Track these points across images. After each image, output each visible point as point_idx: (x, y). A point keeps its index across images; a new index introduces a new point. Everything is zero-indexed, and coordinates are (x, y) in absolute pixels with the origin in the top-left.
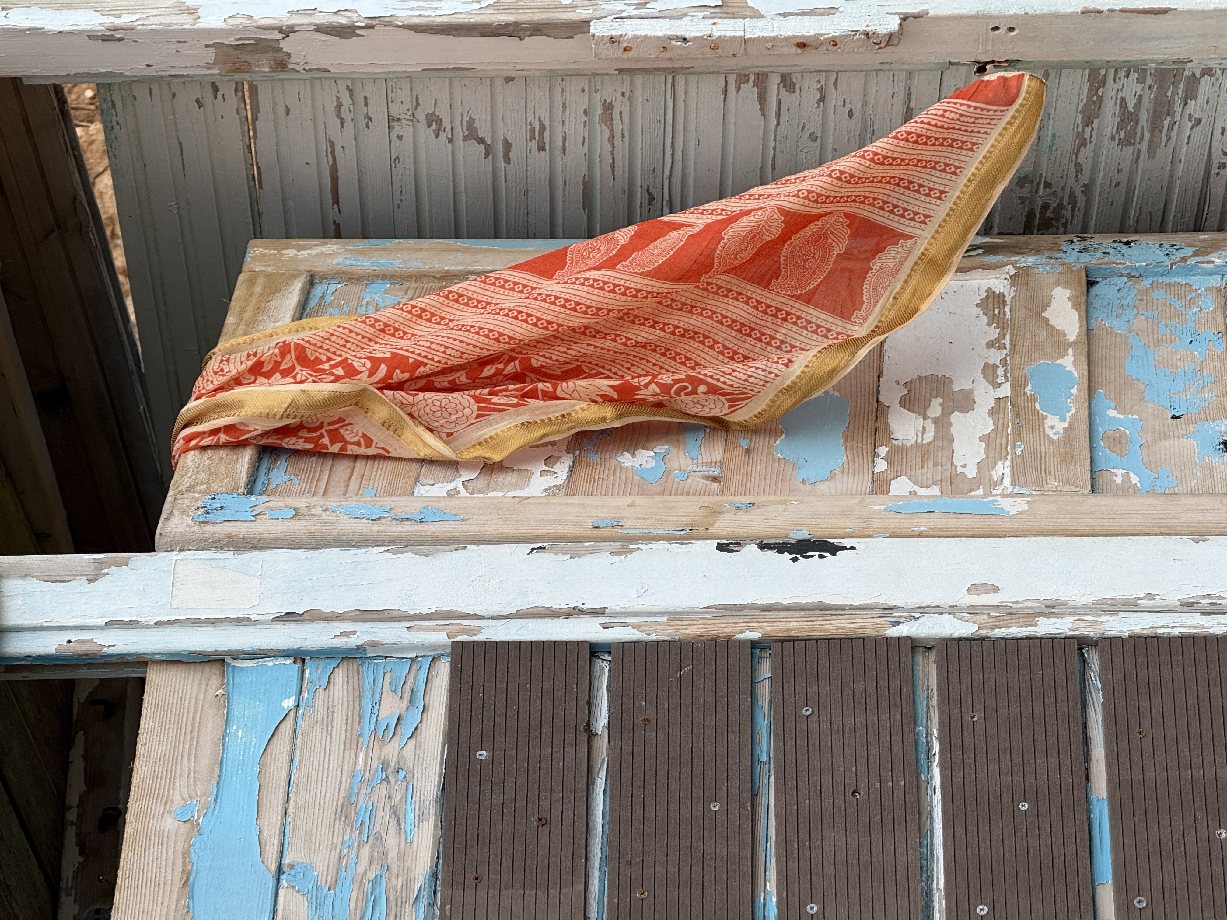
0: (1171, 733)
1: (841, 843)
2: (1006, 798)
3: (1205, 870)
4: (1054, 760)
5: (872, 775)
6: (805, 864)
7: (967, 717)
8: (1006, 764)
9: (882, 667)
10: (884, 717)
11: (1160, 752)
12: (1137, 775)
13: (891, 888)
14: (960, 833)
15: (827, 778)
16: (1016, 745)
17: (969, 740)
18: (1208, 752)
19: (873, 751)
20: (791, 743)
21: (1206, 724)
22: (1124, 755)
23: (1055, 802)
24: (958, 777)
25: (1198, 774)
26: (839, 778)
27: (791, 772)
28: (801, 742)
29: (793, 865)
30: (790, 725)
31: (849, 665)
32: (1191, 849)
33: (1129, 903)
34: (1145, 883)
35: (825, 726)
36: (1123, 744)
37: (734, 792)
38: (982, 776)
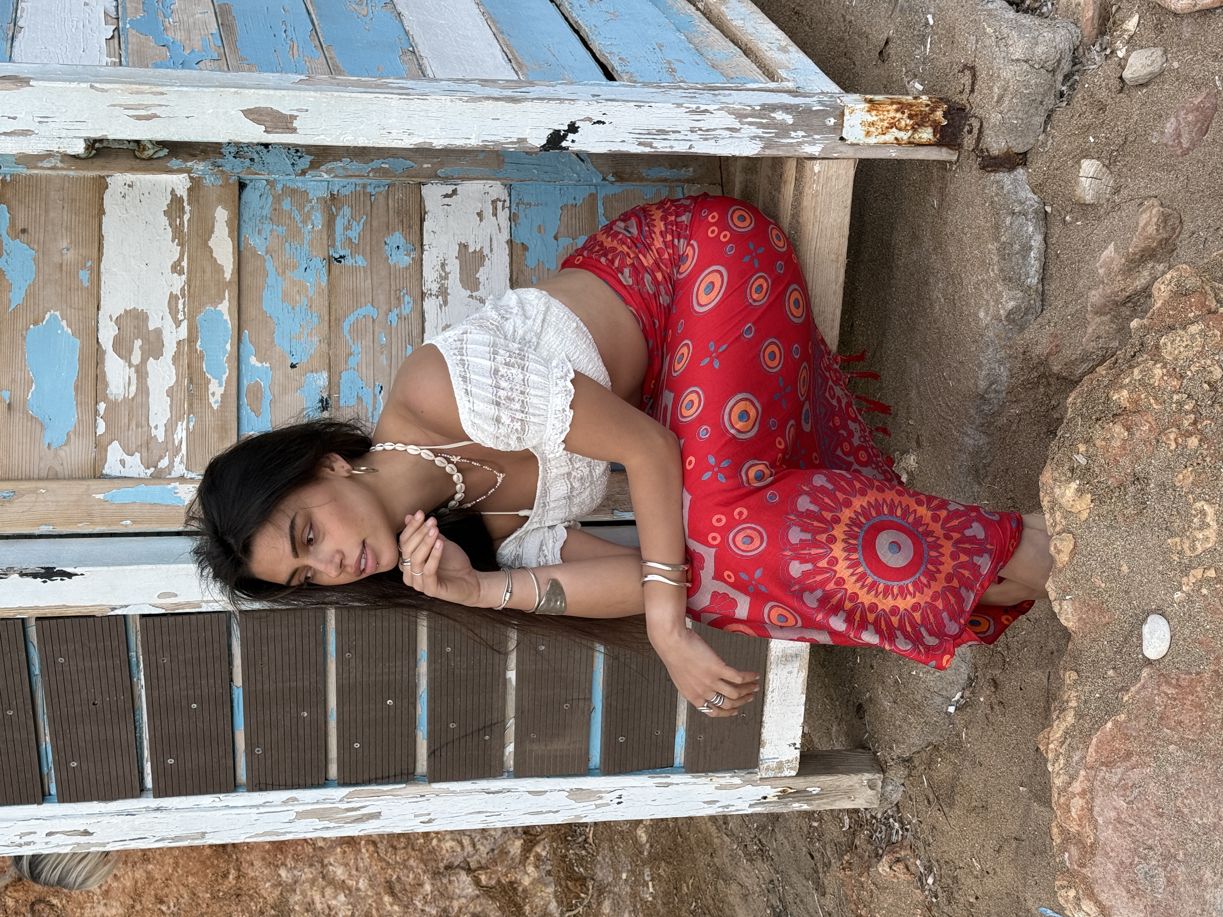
0: (279, 663)
1: (88, 730)
2: (184, 703)
3: (294, 733)
4: (212, 681)
5: (104, 694)
6: (67, 742)
7: (160, 661)
8: (183, 685)
9: (107, 635)
10: (110, 663)
11: (273, 675)
12: (259, 687)
13: (119, 752)
14: (158, 723)
15: (77, 697)
16: (190, 675)
17: (161, 673)
18: (300, 673)
19: (104, 681)
20: (53, 678)
21: (299, 658)
22: (252, 677)
23: (212, 703)
24: (156, 694)
25: (293, 684)
26: (83, 695)
27: (54, 694)
28: (60, 678)
29: (60, 743)
30: (51, 669)
31: (86, 633)
32: (288, 723)
33: (252, 751)
34: (261, 741)
35: (73, 668)
36: (252, 671)
37: (21, 705)
38: (169, 692)
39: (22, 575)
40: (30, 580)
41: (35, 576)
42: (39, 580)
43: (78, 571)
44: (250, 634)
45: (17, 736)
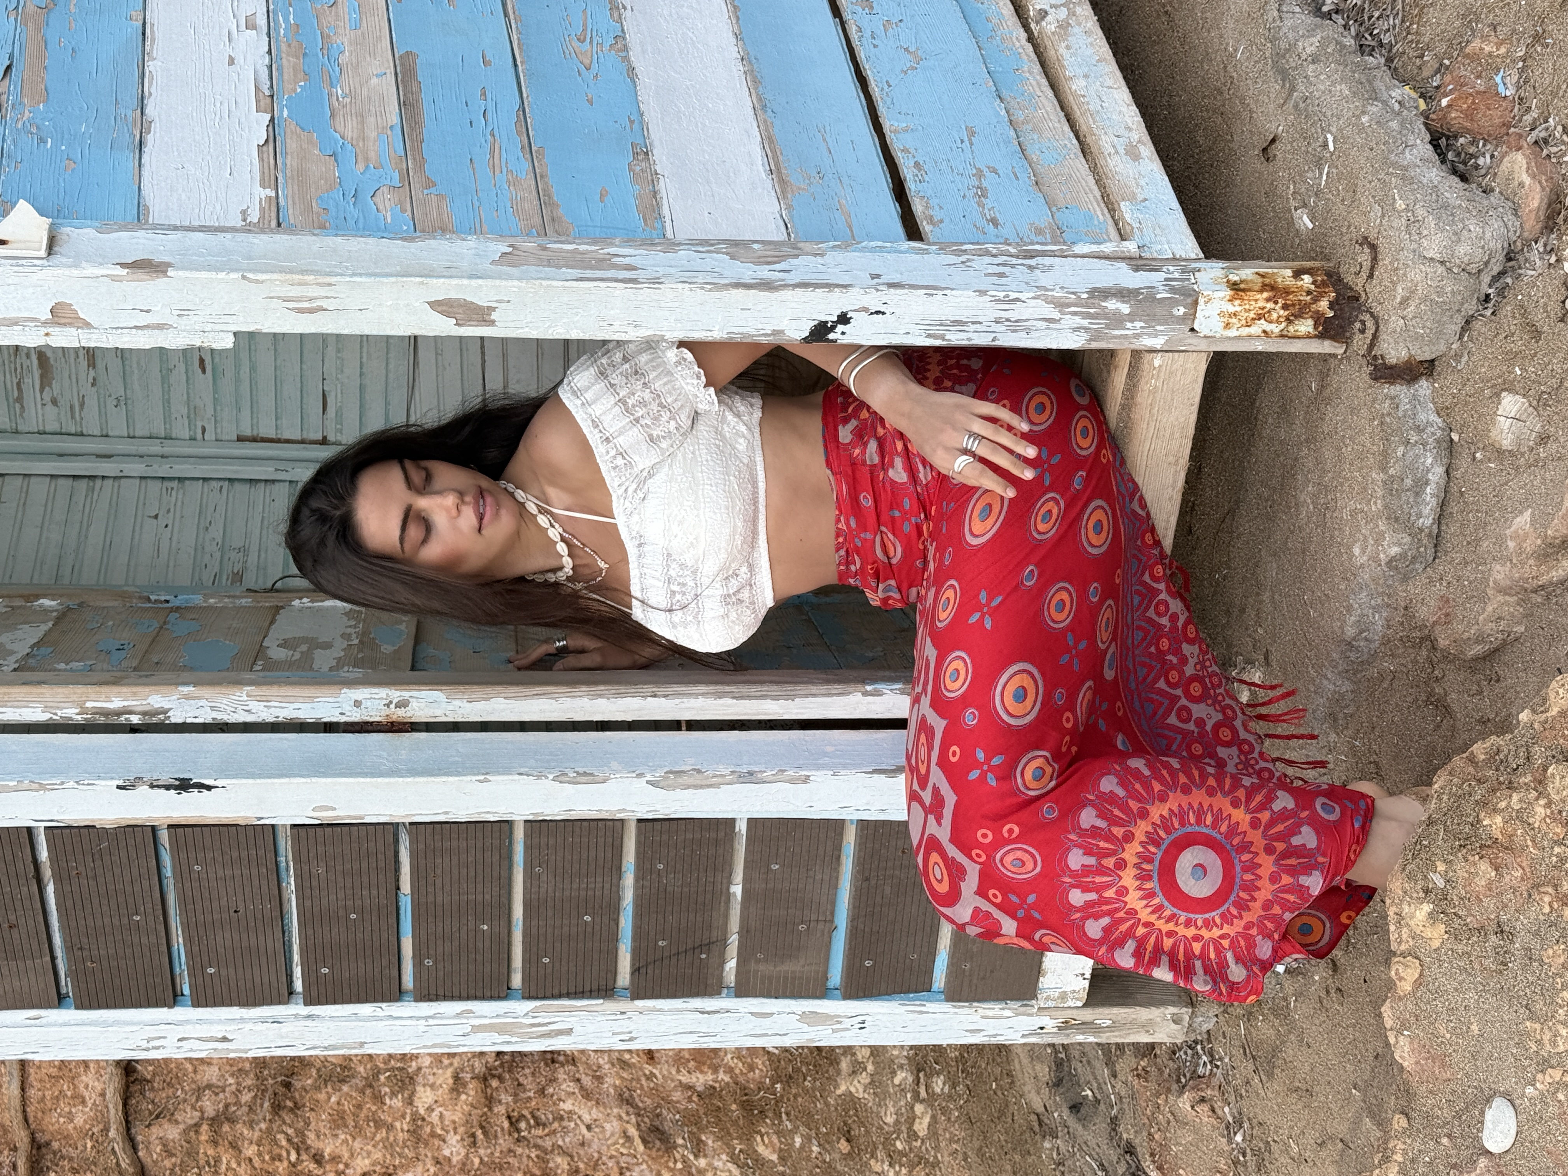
0: (455, 876)
1: (228, 935)
2: (341, 913)
3: (471, 946)
4: (374, 892)
5: (247, 902)
6: (204, 948)
7: (314, 871)
8: (341, 895)
9: (251, 842)
10: (254, 871)
11: (447, 888)
12: (431, 898)
13: (264, 960)
14: (310, 932)
15: (215, 904)
16: (349, 885)
17: (315, 883)
18: (480, 887)
19: (248, 890)
20: (187, 885)
21: (479, 871)
22: (423, 890)
23: (375, 913)
24: (308, 903)
25: (472, 897)
26: (224, 902)
27: (189, 900)
28: (196, 885)
29: (196, 949)
30: (186, 875)
31: (227, 842)
32: (464, 935)
33: (421, 963)
34: (432, 952)
35: (212, 876)
36: (423, 882)
37: (149, 911)
38: (325, 902)
39: (152, 786)
40: (162, 791)
41: (168, 787)
42: (173, 792)
43: (218, 783)
44: (421, 846)
45: (144, 940)
